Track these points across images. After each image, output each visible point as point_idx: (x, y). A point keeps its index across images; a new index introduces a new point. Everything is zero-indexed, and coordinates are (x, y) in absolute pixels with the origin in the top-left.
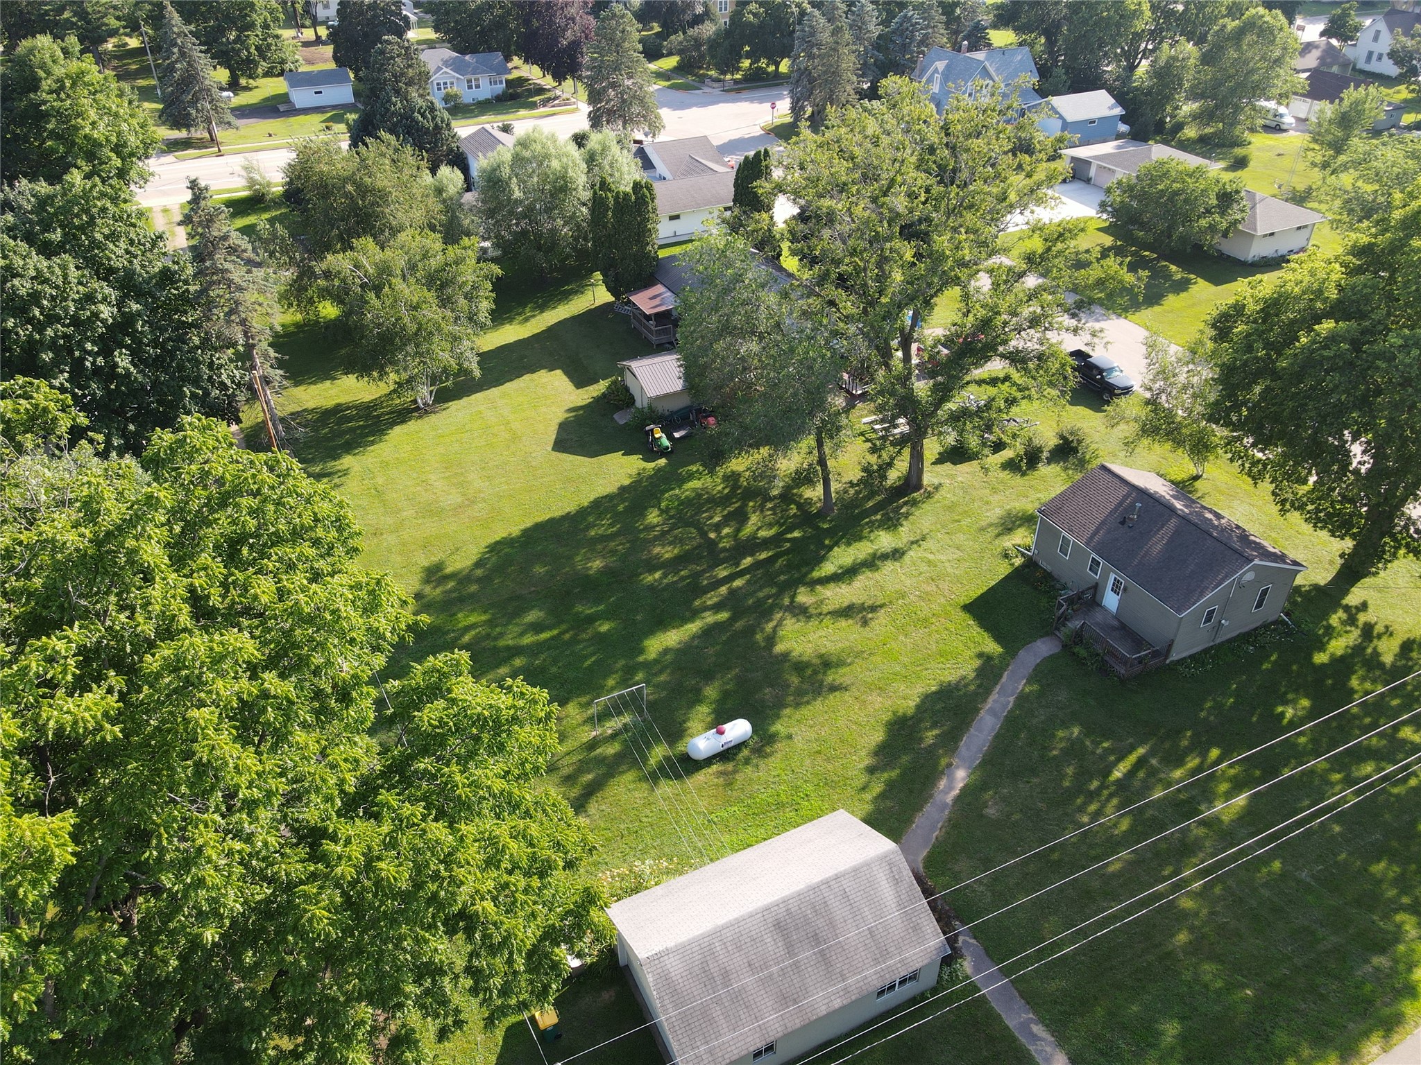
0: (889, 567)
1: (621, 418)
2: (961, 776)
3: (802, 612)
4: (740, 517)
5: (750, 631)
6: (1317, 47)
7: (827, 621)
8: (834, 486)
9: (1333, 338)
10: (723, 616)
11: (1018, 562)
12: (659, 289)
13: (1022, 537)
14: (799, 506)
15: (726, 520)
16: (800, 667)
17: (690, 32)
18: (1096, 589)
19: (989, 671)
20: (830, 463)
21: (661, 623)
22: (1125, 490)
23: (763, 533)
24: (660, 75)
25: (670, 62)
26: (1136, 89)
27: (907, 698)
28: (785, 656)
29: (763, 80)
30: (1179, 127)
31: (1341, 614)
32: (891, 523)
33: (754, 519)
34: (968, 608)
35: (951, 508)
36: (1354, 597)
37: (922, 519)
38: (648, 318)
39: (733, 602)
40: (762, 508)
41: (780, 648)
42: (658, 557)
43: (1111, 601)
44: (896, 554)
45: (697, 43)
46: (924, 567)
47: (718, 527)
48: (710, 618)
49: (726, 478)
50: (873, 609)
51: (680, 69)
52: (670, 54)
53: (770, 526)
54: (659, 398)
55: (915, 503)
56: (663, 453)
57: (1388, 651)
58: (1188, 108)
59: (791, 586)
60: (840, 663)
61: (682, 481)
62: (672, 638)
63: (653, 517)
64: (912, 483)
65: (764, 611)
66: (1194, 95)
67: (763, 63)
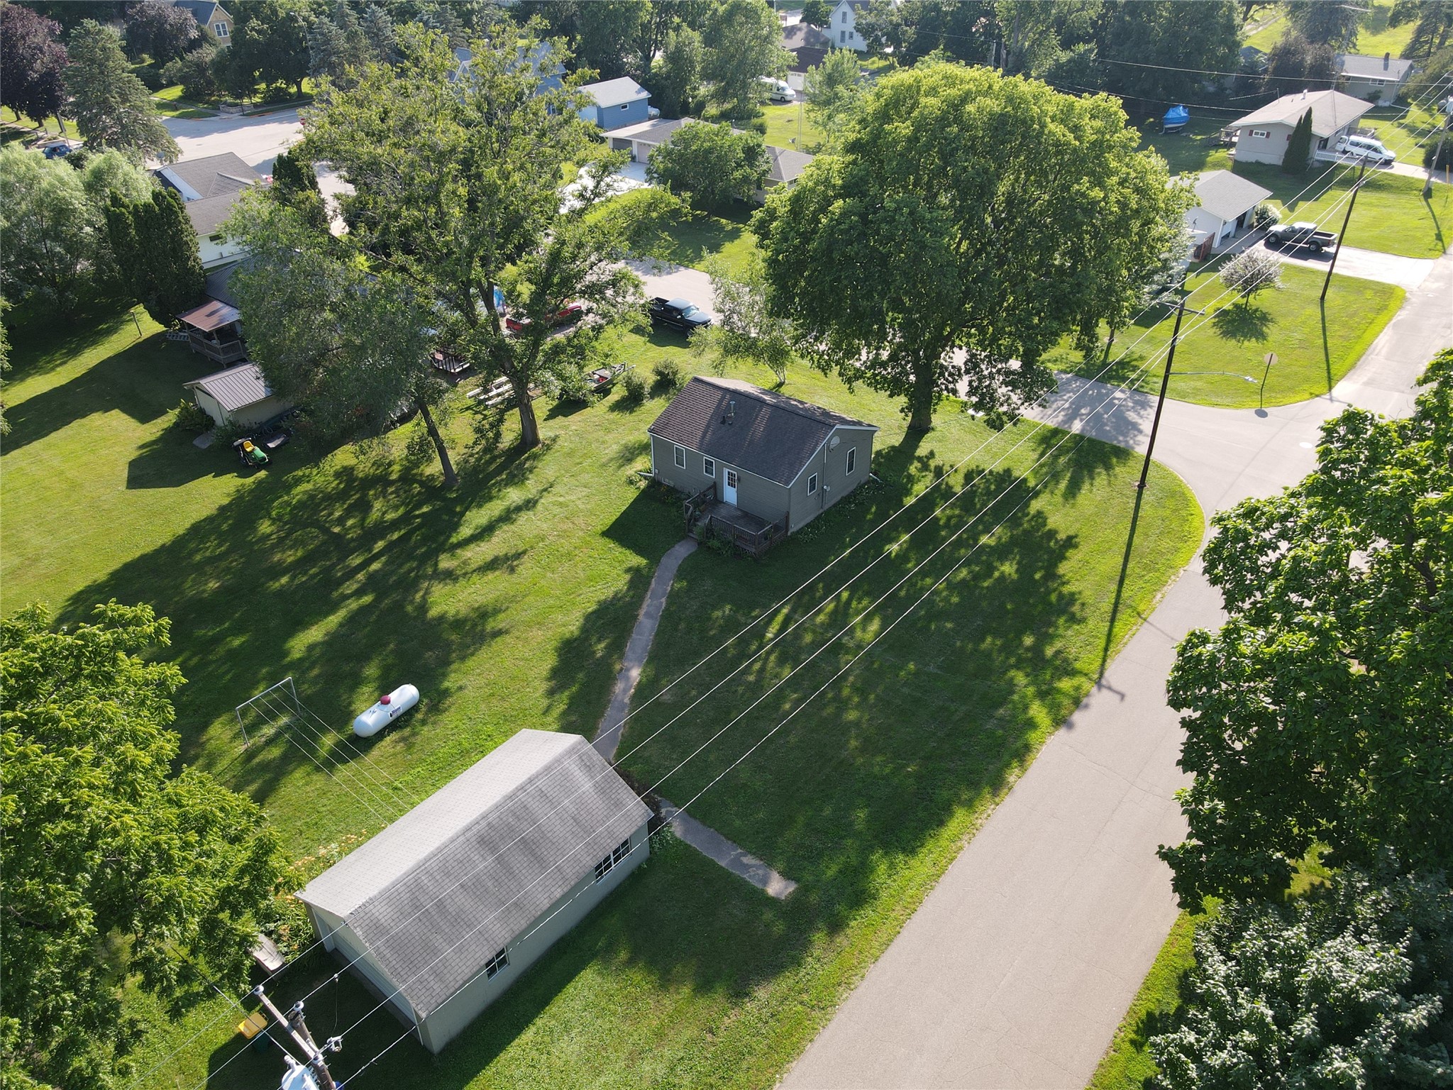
0: (524, 517)
1: (202, 443)
2: (635, 674)
3: (449, 576)
4: (363, 507)
5: (399, 606)
6: (800, 29)
7: (475, 577)
8: (453, 457)
9: (845, 214)
10: (367, 599)
11: (643, 484)
12: (215, 305)
13: (643, 463)
14: (422, 484)
15: (348, 513)
16: (458, 624)
17: (189, 57)
18: (715, 488)
19: (639, 580)
20: (441, 432)
21: (300, 624)
22: (719, 394)
23: (389, 517)
24: (162, 106)
25: (175, 92)
26: (656, 74)
27: (571, 623)
28: (441, 618)
29: (290, 100)
30: (701, 106)
31: (916, 464)
32: (517, 478)
33: (378, 505)
34: (606, 534)
35: (570, 454)
36: (922, 450)
37: (547, 469)
38: (209, 336)
39: (373, 583)
40: (384, 494)
41: (433, 612)
42: (280, 562)
43: (730, 495)
44: (529, 504)
45: (200, 67)
46: (557, 510)
47: (341, 521)
48: (353, 605)
49: (338, 475)
50: (518, 556)
51: (186, 99)
52: (171, 84)
53: (396, 508)
54: (241, 410)
55: (535, 457)
56: (260, 465)
57: (957, 483)
58: (704, 89)
59: (433, 555)
60: (496, 611)
61: (288, 488)
62: (315, 634)
63: (265, 527)
64: (528, 440)
65: (409, 585)
66: (707, 76)
67: (280, 83)
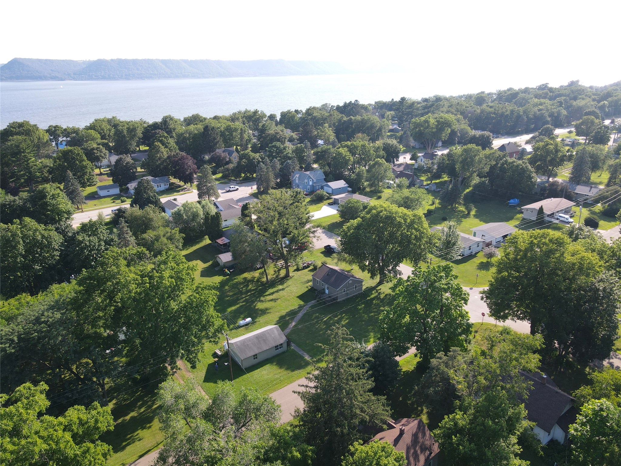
0: (281, 291)
1: (217, 269)
2: (294, 324)
3: (262, 301)
4: (248, 286)
5: (250, 305)
6: (403, 165)
7: (267, 302)
8: (269, 277)
10: (244, 304)
11: (309, 288)
12: (224, 238)
13: (311, 284)
14: (261, 282)
15: (244, 287)
16: (261, 310)
17: (225, 167)
18: (324, 289)
19: (301, 307)
20: (267, 271)
21: (231, 306)
22: (329, 269)
23: (252, 288)
24: (217, 179)
25: (220, 175)
26: (352, 179)
27: (284, 313)
28: (258, 309)
29: (249, 180)
30: (364, 188)
31: (375, 291)
32: (282, 284)
33: (250, 286)
34: (297, 297)
35: (296, 280)
36: (378, 288)
37: (289, 282)
38: (221, 245)
39: (246, 301)
40: (252, 284)
41: (256, 308)
42: (229, 295)
43: (327, 291)
44: (283, 289)
45: (228, 170)
46: (289, 291)
47: (242, 288)
48: (241, 304)
49: (243, 279)
50: (277, 299)
51: (223, 178)
52: (219, 173)
53: (254, 287)
54: (226, 262)
55: (288, 280)
56: (228, 275)
57: (382, 296)
58: (366, 184)
59: (260, 297)
60: (269, 309)
61: (233, 280)
62: (233, 308)
63: (227, 287)
64: (287, 276)
65: (253, 302)
66: (367, 181)
67: (248, 175)
